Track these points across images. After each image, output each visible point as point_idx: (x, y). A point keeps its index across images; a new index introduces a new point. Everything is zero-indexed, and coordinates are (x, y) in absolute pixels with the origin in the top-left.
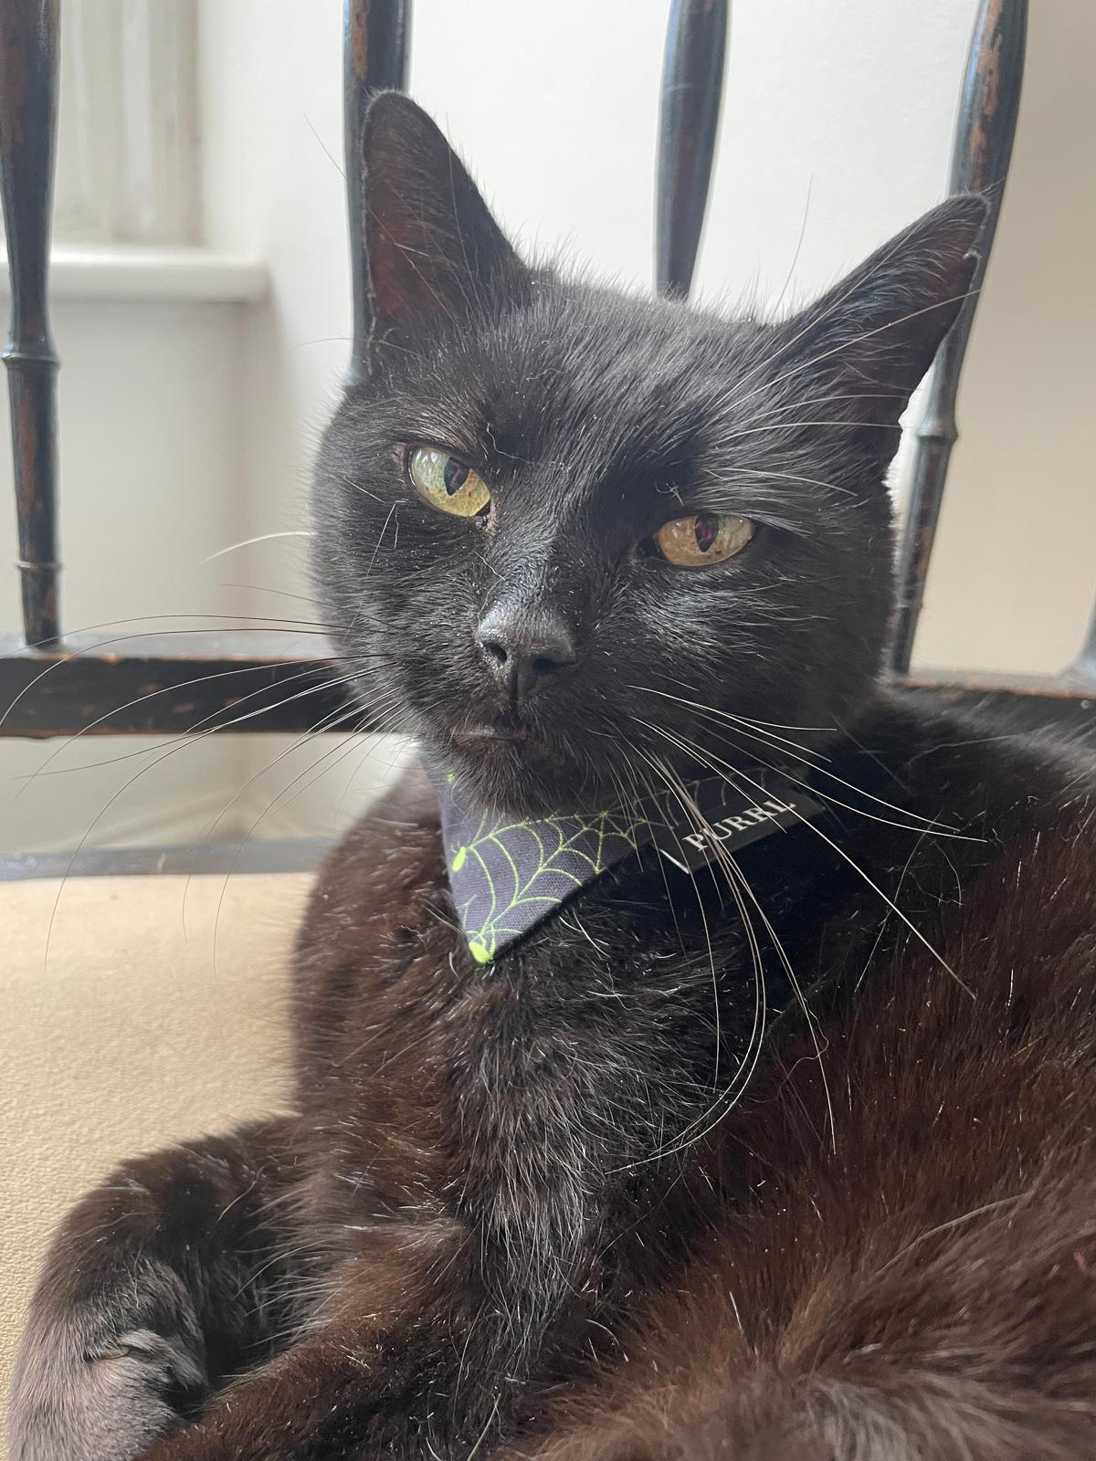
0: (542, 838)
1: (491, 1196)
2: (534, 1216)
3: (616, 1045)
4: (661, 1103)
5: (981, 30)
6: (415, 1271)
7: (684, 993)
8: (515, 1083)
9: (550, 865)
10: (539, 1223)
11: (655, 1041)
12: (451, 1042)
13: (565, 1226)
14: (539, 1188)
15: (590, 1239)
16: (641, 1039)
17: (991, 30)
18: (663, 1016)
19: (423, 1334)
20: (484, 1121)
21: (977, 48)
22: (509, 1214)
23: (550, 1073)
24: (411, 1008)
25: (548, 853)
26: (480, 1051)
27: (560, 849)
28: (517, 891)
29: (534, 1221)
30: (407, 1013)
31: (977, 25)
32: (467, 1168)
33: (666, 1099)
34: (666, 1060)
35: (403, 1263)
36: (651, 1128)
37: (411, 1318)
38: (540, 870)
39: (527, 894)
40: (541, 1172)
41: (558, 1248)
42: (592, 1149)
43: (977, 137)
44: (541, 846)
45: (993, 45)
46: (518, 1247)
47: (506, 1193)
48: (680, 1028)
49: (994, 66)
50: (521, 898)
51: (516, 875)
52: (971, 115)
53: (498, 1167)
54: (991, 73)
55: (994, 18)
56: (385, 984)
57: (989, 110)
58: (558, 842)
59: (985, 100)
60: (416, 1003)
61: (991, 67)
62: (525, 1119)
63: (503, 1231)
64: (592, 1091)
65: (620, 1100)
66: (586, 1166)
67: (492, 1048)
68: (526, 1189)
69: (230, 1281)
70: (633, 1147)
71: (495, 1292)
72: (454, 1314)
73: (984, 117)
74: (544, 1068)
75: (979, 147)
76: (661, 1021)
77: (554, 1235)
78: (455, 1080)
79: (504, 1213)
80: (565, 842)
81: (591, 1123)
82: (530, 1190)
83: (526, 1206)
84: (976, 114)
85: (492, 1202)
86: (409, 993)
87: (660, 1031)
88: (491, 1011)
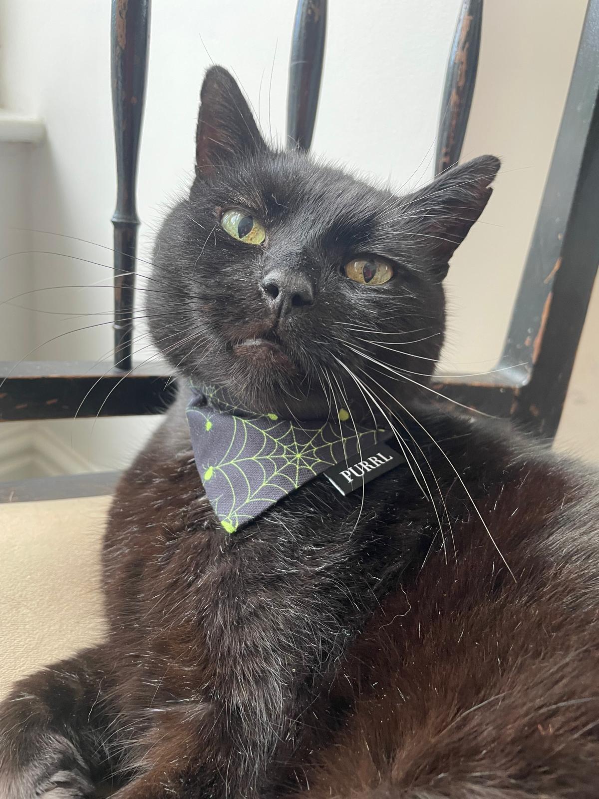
0: (265, 466)
1: (230, 689)
2: (255, 699)
3: (292, 600)
4: (319, 633)
5: (457, 40)
6: (192, 733)
7: (327, 569)
8: (238, 622)
9: (270, 482)
10: (259, 703)
11: (314, 598)
12: (200, 601)
13: (272, 703)
14: (257, 683)
15: (287, 711)
16: (307, 597)
17: (463, 40)
18: (316, 583)
19: (203, 769)
20: (223, 645)
21: (455, 49)
22: (242, 699)
23: (258, 617)
24: (176, 582)
25: (268, 475)
26: (217, 604)
27: (275, 473)
28: (249, 494)
29: (256, 701)
30: (174, 585)
31: (455, 37)
32: (215, 674)
33: (321, 631)
34: (319, 608)
35: (185, 729)
36: (315, 647)
37: (195, 760)
38: (264, 484)
39: (256, 497)
40: (257, 673)
41: (270, 715)
42: (284, 659)
43: (454, 97)
44: (264, 471)
45: (464, 47)
46: (248, 715)
47: (238, 687)
48: (326, 590)
49: (464, 59)
50: (252, 498)
51: (249, 486)
52: (451, 85)
53: (232, 671)
54: (462, 63)
55: (464, 33)
56: (160, 569)
57: (461, 84)
58: (274, 469)
59: (459, 77)
60: (179, 579)
61: (462, 60)
62: (246, 644)
63: (238, 708)
64: (282, 626)
65: (298, 632)
66: (282, 670)
67: (224, 603)
68: (249, 682)
69: (90, 739)
70: (306, 658)
71: (237, 741)
72: (217, 755)
73: (458, 88)
74: (254, 614)
75: (455, 103)
76: (316, 586)
77: (267, 709)
78: (203, 623)
79: (238, 698)
80: (278, 469)
81: (283, 646)
82: (252, 683)
83: (251, 693)
84: (454, 85)
85: (231, 692)
86: (174, 573)
87: (315, 591)
88: (222, 581)
